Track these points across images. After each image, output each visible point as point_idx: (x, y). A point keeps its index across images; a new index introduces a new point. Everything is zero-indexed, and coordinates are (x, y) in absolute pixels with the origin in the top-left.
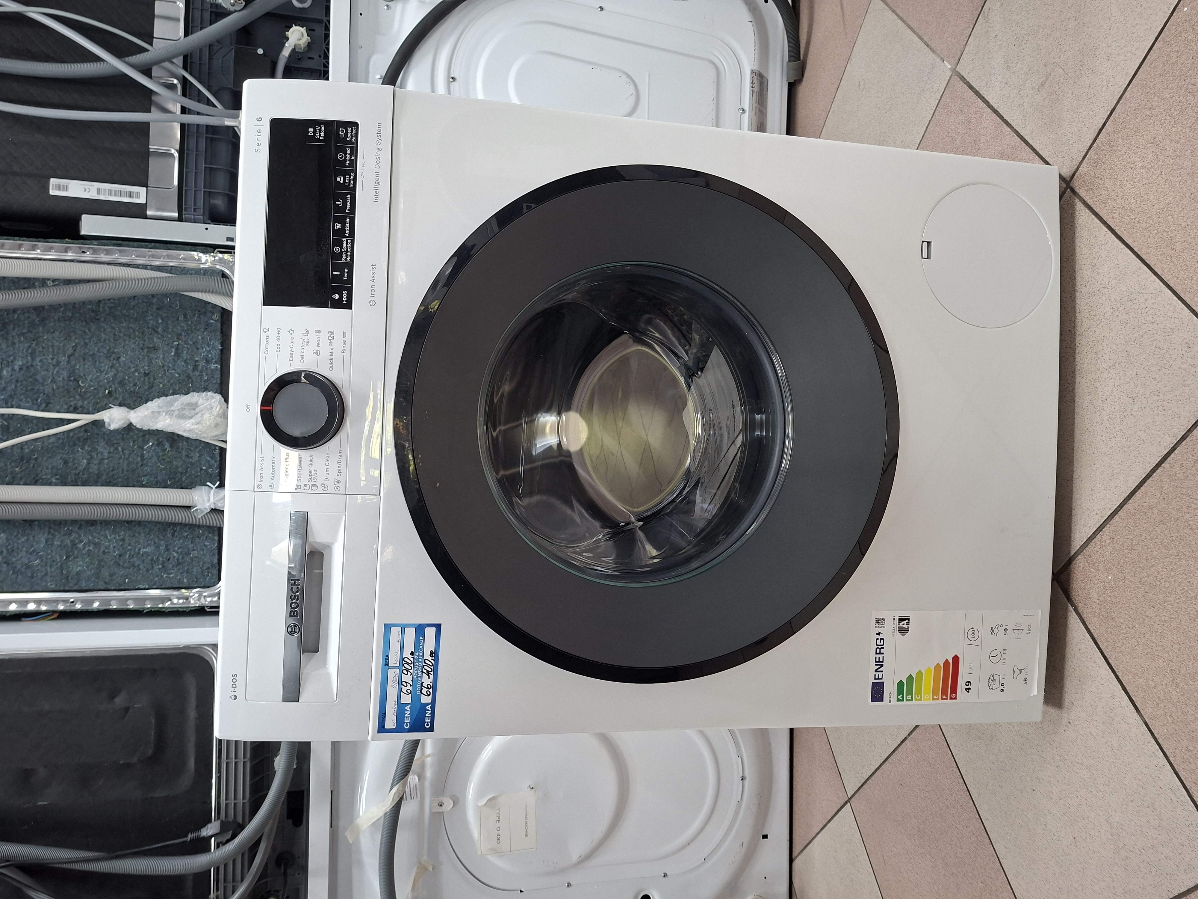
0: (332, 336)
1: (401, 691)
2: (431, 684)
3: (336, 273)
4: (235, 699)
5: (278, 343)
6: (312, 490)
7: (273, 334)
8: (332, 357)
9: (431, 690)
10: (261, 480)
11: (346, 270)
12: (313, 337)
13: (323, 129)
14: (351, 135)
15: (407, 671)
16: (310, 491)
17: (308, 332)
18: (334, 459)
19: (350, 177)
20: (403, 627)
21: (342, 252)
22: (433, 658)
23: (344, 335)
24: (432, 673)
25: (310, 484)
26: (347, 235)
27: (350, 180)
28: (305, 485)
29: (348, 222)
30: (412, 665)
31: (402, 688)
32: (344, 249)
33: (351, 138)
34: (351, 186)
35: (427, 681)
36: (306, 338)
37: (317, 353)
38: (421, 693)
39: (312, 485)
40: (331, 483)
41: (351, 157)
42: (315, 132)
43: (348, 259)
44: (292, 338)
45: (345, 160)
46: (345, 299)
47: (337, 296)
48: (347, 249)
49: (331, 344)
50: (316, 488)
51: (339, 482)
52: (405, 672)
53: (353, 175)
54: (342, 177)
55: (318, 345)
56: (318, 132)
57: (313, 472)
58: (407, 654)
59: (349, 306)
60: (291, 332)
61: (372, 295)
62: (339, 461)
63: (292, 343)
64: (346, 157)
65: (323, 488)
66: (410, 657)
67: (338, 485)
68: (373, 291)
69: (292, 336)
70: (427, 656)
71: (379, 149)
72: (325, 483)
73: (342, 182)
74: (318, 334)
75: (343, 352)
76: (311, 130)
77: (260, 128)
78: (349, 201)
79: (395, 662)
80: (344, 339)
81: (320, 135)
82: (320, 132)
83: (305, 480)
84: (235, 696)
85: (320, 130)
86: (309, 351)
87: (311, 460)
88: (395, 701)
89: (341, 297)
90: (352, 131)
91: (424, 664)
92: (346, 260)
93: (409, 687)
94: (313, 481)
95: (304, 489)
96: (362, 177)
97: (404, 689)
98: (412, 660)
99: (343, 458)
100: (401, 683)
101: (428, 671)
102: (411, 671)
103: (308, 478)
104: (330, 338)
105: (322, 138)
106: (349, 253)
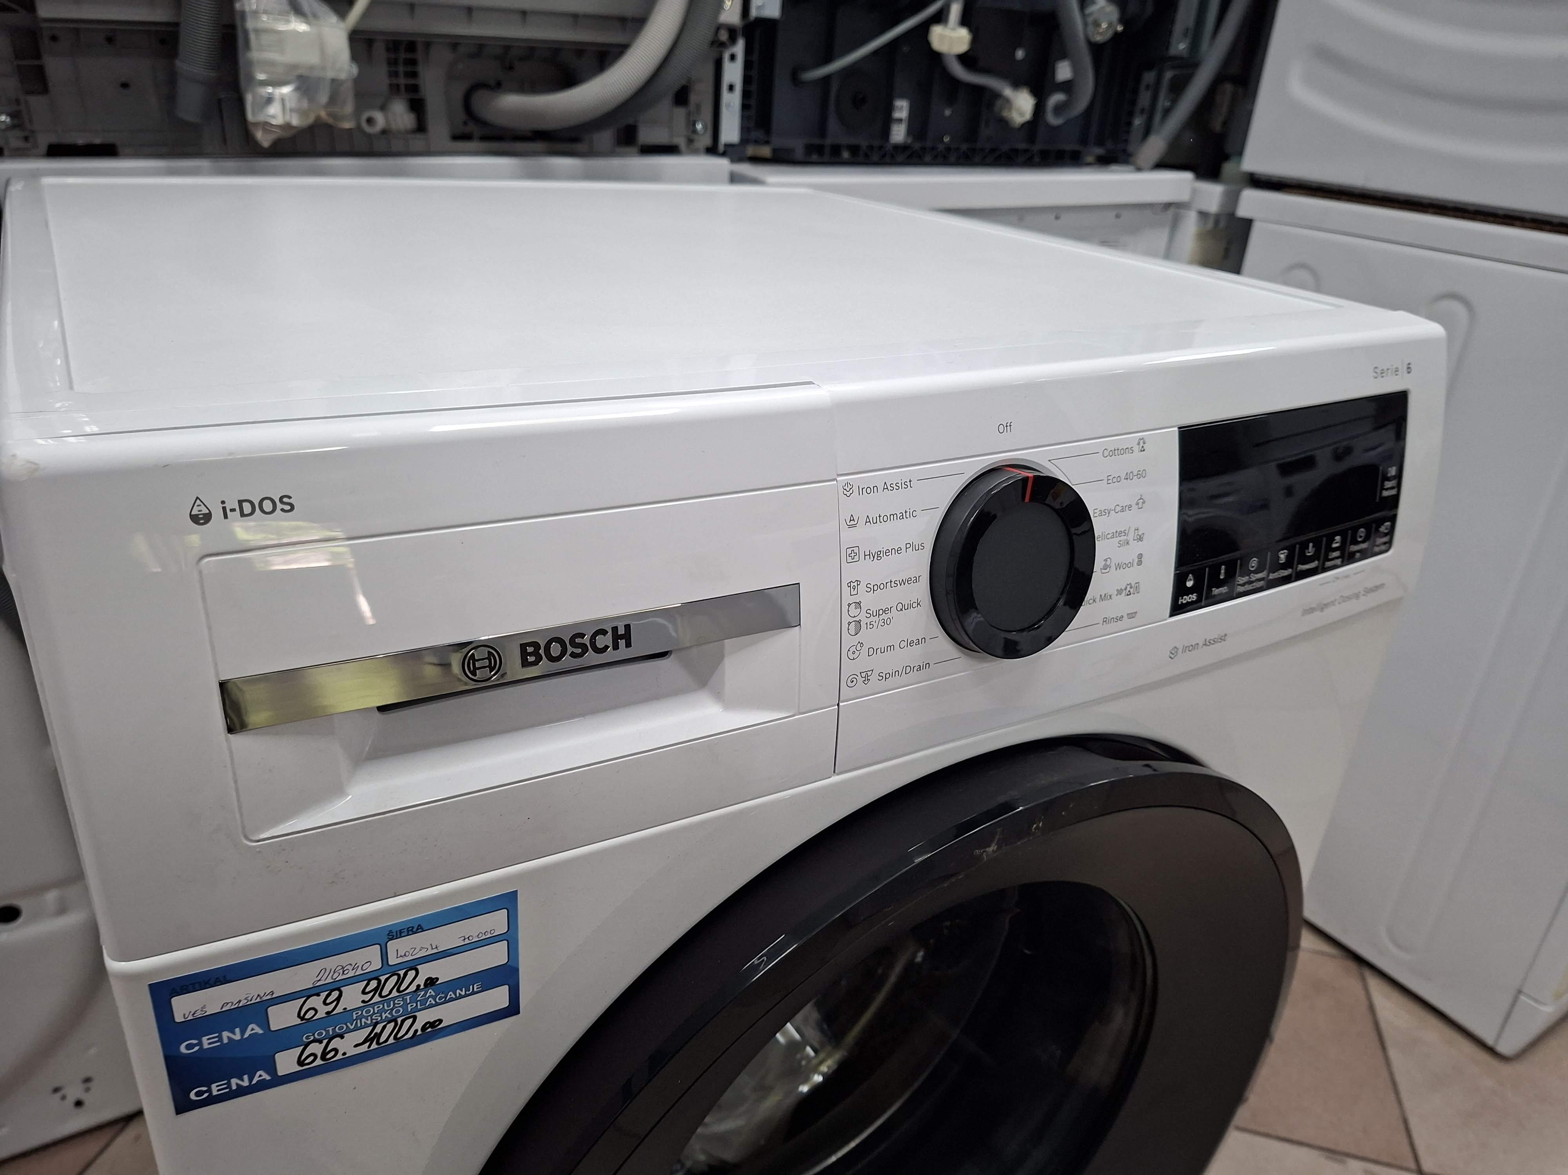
0: (1132, 590)
1: (309, 997)
2: (339, 1056)
3: (1223, 572)
4: (195, 519)
5: (1122, 478)
6: (849, 623)
7: (1137, 462)
8: (1098, 599)
9: (319, 1062)
10: (861, 490)
11: (1225, 589)
12: (1132, 552)
13: (1393, 492)
15: (375, 990)
16: (846, 619)
17: (1140, 539)
18: (914, 656)
19: (1337, 557)
20: (510, 938)
21: (1250, 573)
22: (419, 1033)
23: (1131, 616)
24: (374, 1046)
25: (862, 617)
26: (1270, 576)
27: (1334, 558)
28: (859, 603)
30: (395, 993)
31: (318, 995)
32: (1253, 577)
33: (1378, 545)
34: (1327, 564)
35: (347, 1045)
36: (1130, 536)
37: (1105, 567)
38: (307, 1045)
39: (859, 622)
40: (864, 663)
41: (1358, 551)
42: (1390, 478)
43: (1239, 588)
44: (1129, 507)
45: (1357, 542)
46: (1186, 599)
47: (1190, 584)
48: (1252, 582)
49: (1119, 592)
50: (853, 632)
51: (867, 679)
52: (374, 984)
53: (1339, 561)
54: (1338, 544)
55: (1119, 566)
56: (1390, 485)
57: (884, 616)
58: (426, 971)
59: (1175, 609)
60: (1141, 502)
61: (1185, 648)
62: (908, 669)
63: (1122, 510)
64: (1360, 542)
65: (853, 649)
66: (421, 981)
67: (860, 680)
68: (1191, 648)
69: (1135, 507)
70: (424, 1017)
71: (1359, 596)
72: (865, 650)
73: (1333, 545)
74: (1136, 561)
75: (1105, 620)
76: (1393, 471)
77: (1400, 372)
78: (1311, 566)
79: (401, 953)
80: (1126, 617)
81: (1386, 489)
82: (1389, 488)
83: (869, 601)
84: (208, 517)
85: (1392, 488)
87: (911, 606)
88: (272, 993)
89: (1189, 591)
90: (1385, 544)
91: (399, 1020)
92: (1237, 585)
93: (322, 1011)
94: (868, 621)
95: (849, 605)
96: (1334, 579)
97: (315, 1002)
98: (413, 988)
99: (914, 675)
100: (337, 987)
101: (378, 1036)
102: (377, 998)
103: (874, 608)
104: (1129, 588)
105: (1384, 493)
106: (1246, 587)
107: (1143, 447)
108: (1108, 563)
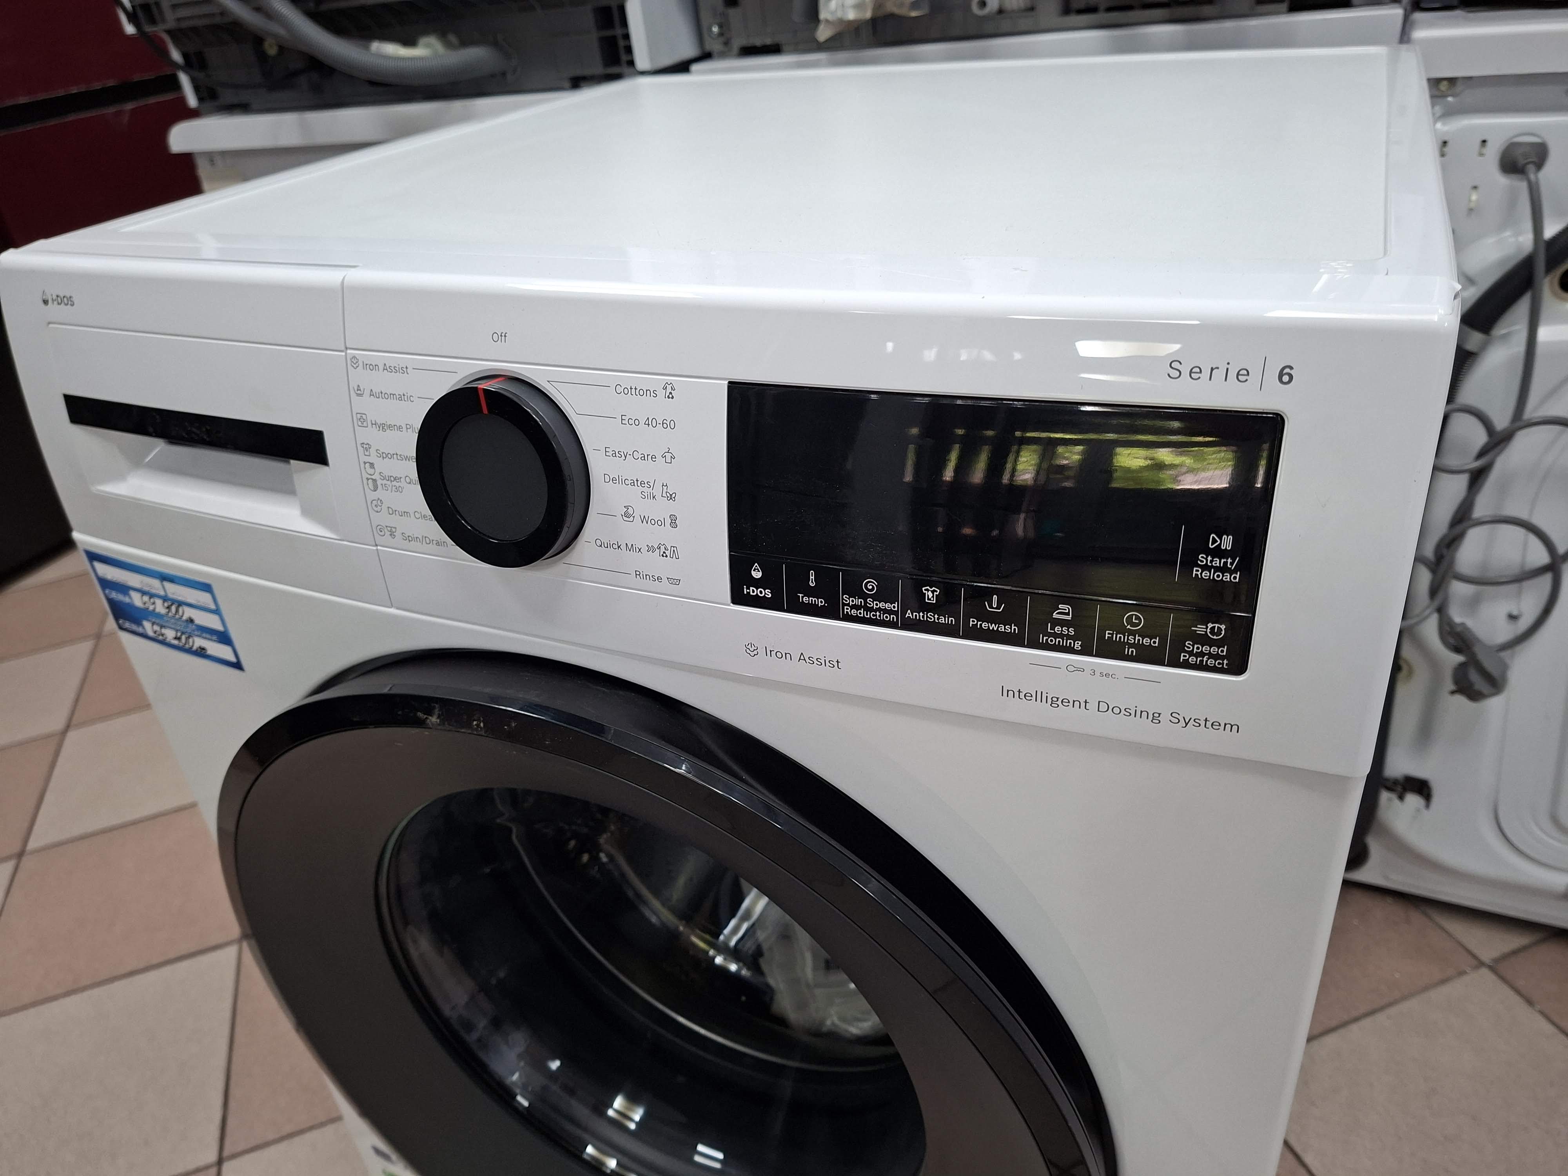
0: (668, 553)
1: (141, 594)
2: (169, 640)
3: (812, 577)
4: (44, 301)
5: (642, 422)
6: (368, 479)
7: (660, 408)
8: (623, 547)
9: (162, 638)
10: (366, 365)
11: (821, 602)
12: (660, 509)
13: (1227, 577)
14: (1202, 654)
15: (168, 608)
16: (364, 474)
17: (671, 497)
19: (1069, 637)
20: (218, 613)
21: (865, 597)
22: (199, 650)
23: (676, 582)
24: (182, 644)
25: (380, 478)
26: (909, 614)
27: (1061, 636)
28: (376, 465)
29: (942, 620)
30: (177, 616)
31: (145, 595)
32: (874, 605)
33: (1191, 653)
34: (1043, 639)
35: (170, 636)
36: (658, 491)
37: (627, 515)
38: (153, 624)
39: (378, 482)
40: (389, 519)
41: (1131, 646)
42: (1218, 553)
43: (847, 610)
44: (653, 458)
45: (1123, 631)
46: (753, 591)
47: (757, 574)
48: (871, 610)
49: (650, 549)
50: (375, 488)
51: (396, 535)
52: (166, 604)
53: (1078, 645)
54: (1069, 618)
55: (643, 519)
56: (1217, 562)
57: (397, 484)
58: (188, 612)
59: (738, 598)
60: (668, 455)
61: (769, 652)
62: (427, 540)
63: (643, 458)
64: (1133, 633)
65: (378, 503)
66: (187, 616)
67: (390, 533)
68: (779, 655)
69: (659, 458)
70: (197, 642)
71: (1156, 718)
72: (388, 508)
73: (1055, 615)
74: (668, 521)
75: (638, 573)
76: (1227, 542)
77: (1254, 378)
78: (1002, 628)
79: (171, 592)
80: (664, 580)
81: (1205, 568)
82: (1217, 569)
83: (382, 466)
84: (47, 302)
85: (1223, 569)
86: (631, 496)
88: (126, 582)
89: (757, 583)
90: (1216, 657)
91: (187, 635)
92: (844, 605)
93: (151, 606)
94: (383, 483)
95: (368, 464)
96: (1071, 668)
97: (146, 599)
98: (185, 618)
99: (434, 548)
100: (151, 595)
101: (181, 639)
102: (171, 614)
103: (387, 473)
104: (663, 549)
105: (1197, 572)
106: (862, 613)
107: (671, 393)
108: (630, 511)
